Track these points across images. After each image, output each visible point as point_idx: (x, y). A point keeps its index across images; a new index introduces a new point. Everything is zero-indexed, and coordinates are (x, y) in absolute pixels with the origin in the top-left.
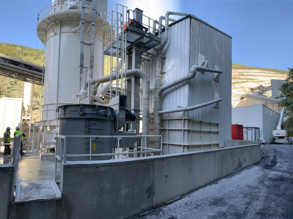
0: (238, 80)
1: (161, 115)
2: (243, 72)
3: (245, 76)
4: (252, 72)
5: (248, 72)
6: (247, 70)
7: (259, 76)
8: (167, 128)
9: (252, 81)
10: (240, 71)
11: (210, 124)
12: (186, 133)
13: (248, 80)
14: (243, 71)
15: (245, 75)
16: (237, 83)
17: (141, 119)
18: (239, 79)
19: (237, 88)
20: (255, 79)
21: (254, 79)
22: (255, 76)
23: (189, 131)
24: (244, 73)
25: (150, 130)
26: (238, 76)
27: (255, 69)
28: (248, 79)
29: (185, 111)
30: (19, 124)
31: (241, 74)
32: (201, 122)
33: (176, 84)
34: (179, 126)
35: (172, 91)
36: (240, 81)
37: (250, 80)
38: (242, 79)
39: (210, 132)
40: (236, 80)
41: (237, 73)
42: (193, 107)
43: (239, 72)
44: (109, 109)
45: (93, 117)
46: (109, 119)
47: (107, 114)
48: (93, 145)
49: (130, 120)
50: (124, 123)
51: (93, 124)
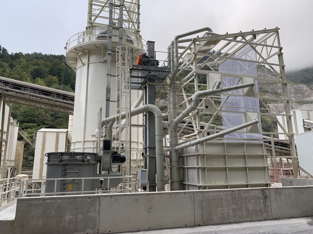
12: (200, 171)
23: (204, 169)
39: (245, 168)
44: (86, 154)
45: (70, 163)
46: (87, 163)
47: (84, 159)
48: (69, 185)
49: (118, 162)
50: (110, 165)
51: (70, 168)
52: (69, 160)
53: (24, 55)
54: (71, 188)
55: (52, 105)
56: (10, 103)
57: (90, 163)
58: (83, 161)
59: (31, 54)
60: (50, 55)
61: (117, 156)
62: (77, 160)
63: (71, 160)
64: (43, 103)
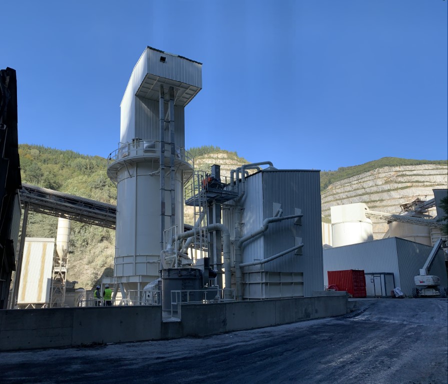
0: (396, 186)
1: (242, 268)
2: (404, 171)
3: (408, 177)
4: (420, 169)
5: (413, 169)
6: (410, 167)
7: (432, 175)
8: (247, 282)
9: (420, 184)
10: (397, 169)
11: (291, 274)
12: (264, 285)
13: (414, 184)
14: (402, 168)
15: (408, 175)
16: (393, 190)
17: (224, 273)
18: (396, 182)
19: (394, 199)
20: (427, 182)
21: (423, 182)
22: (425, 175)
23: (266, 284)
24: (404, 173)
25: (232, 284)
26: (395, 177)
27: (425, 163)
28: (412, 182)
29: (261, 264)
30: (48, 279)
31: (400, 173)
32: (279, 274)
33: (253, 236)
34: (258, 279)
35: (251, 243)
36: (400, 185)
37: (417, 184)
38: (402, 182)
39: (292, 283)
40: (391, 185)
41: (392, 173)
42: (269, 258)
43: (395, 171)
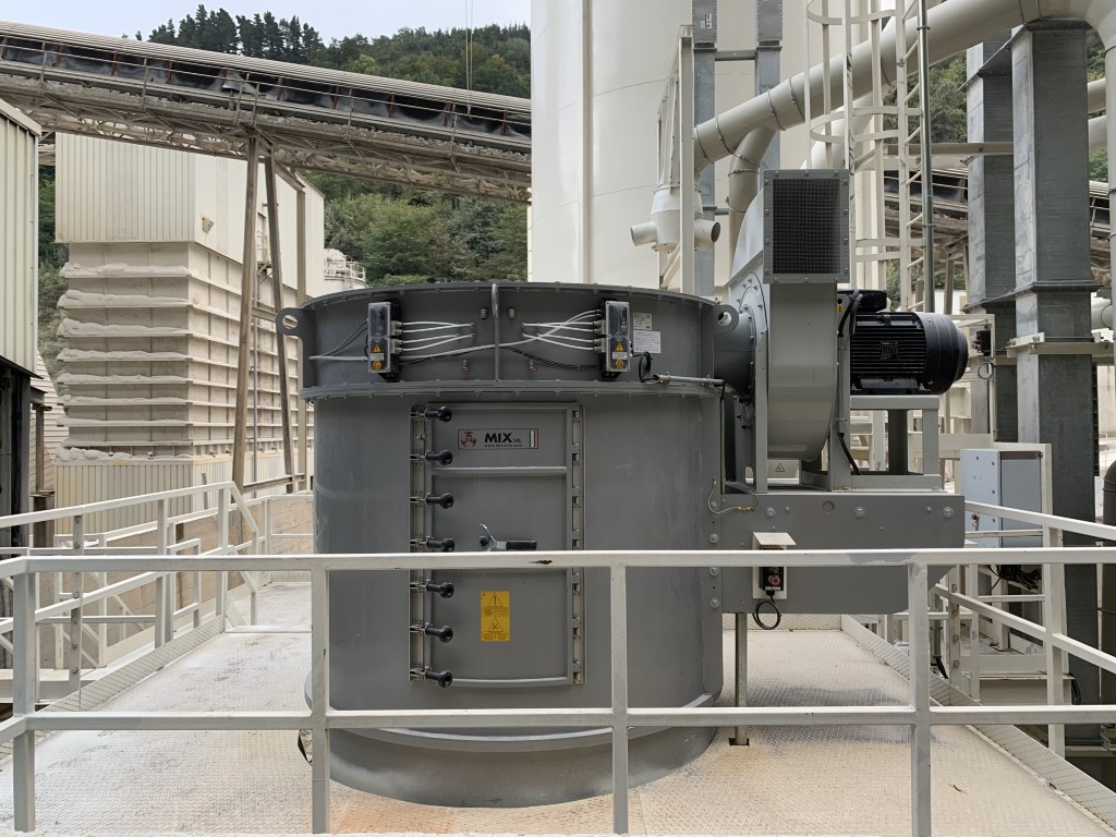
44: (625, 304)
45: (477, 385)
46: (633, 387)
47: (605, 348)
48: (487, 599)
49: (903, 383)
50: (838, 412)
51: (480, 436)
52: (471, 360)
53: (371, 43)
54: (504, 623)
55: (446, 162)
56: (293, 171)
57: (660, 392)
58: (598, 367)
59: (391, 38)
60: (454, 31)
61: (888, 332)
62: (537, 360)
63: (487, 358)
64: (408, 152)
